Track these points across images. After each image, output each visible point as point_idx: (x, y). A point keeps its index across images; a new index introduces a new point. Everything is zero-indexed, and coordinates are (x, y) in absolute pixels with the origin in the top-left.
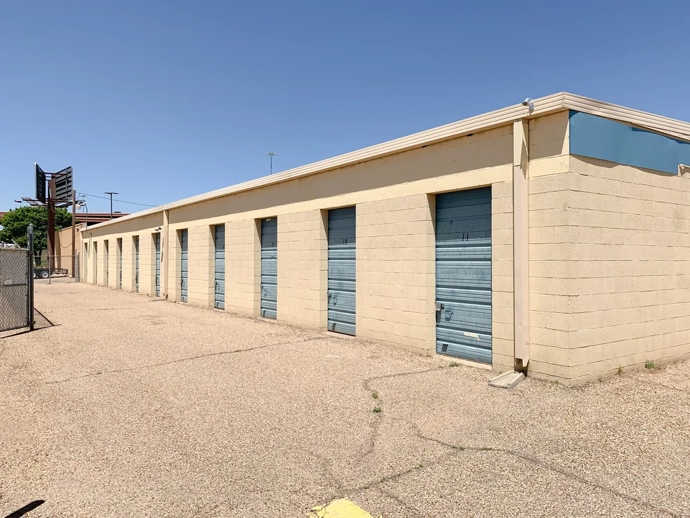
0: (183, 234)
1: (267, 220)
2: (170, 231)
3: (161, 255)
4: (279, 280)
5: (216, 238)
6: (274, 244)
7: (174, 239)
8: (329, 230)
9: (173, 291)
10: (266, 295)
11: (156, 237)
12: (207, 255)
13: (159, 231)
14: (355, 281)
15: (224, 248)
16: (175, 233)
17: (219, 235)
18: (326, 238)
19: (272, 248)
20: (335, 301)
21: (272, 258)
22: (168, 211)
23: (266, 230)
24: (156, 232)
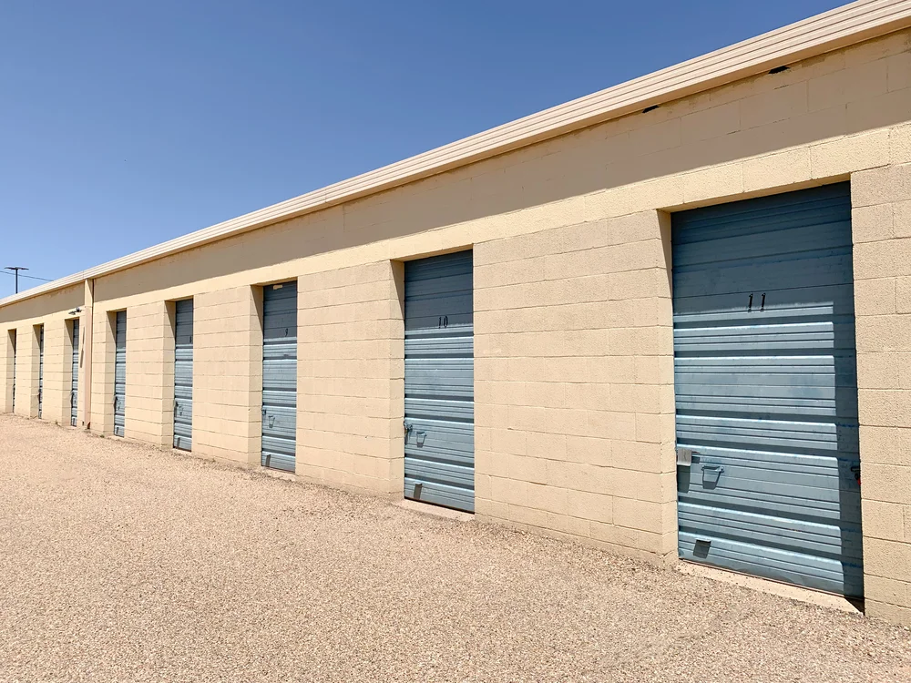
0: (118, 318)
1: (275, 288)
2: (95, 314)
3: (80, 356)
4: (301, 399)
5: (177, 324)
6: (290, 329)
7: (102, 328)
8: (406, 300)
9: (100, 417)
10: (271, 426)
11: (73, 325)
12: (160, 355)
13: (77, 314)
14: (471, 399)
15: (191, 341)
16: (105, 317)
17: (182, 318)
18: (401, 316)
19: (285, 339)
20: (420, 440)
21: (286, 357)
22: (92, 280)
23: (273, 306)
24: (72, 316)
